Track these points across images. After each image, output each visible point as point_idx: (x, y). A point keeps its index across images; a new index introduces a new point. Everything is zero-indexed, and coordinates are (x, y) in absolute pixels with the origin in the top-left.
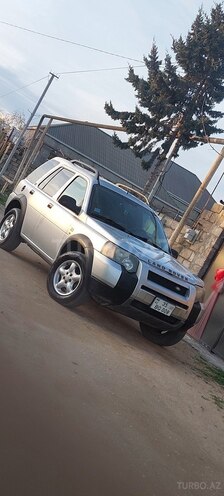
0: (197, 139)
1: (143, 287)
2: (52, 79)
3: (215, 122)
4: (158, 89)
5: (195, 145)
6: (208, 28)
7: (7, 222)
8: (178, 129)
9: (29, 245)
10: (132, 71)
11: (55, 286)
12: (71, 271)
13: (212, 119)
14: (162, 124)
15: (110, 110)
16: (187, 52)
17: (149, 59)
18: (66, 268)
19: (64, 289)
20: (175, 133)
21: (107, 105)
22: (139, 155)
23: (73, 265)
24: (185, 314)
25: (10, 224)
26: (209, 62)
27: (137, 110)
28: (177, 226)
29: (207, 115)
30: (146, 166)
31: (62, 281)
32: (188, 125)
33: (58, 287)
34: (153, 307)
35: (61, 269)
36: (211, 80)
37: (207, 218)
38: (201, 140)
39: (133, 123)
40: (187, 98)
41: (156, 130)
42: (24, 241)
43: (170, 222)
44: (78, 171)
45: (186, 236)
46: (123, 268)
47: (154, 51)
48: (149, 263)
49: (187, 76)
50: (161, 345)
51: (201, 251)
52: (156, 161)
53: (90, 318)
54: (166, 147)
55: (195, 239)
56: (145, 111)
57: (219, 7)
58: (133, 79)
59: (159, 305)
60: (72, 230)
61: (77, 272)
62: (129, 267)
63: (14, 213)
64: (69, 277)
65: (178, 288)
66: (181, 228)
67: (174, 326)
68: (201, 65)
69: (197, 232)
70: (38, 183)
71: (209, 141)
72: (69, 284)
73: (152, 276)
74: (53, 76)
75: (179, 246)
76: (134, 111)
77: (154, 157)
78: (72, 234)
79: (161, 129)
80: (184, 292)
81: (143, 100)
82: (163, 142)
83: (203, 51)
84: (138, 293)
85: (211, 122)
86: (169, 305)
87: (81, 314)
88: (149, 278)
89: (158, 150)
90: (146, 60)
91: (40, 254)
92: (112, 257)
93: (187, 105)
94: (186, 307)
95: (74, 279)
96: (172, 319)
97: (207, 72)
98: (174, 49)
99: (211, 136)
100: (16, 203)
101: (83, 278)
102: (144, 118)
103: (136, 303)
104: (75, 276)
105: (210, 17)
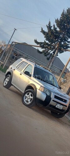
0: (64, 50)
1: (53, 101)
2: (15, 30)
3: (69, 44)
4: (51, 35)
5: (63, 52)
6: (66, 15)
7: (6, 79)
8: (57, 47)
9: (14, 87)
10: (42, 29)
11: (25, 100)
12: (29, 96)
13: (68, 44)
14: (52, 46)
15: (36, 41)
16: (60, 23)
17: (48, 26)
18: (28, 95)
19: (27, 102)
20: (57, 48)
21: (35, 40)
22: (46, 56)
23: (30, 94)
24: (66, 108)
25: (7, 80)
26: (66, 26)
27: (45, 41)
28: (59, 78)
29: (66, 43)
30: (48, 59)
31: (27, 99)
32: (61, 46)
33: (25, 101)
34: (56, 107)
35: (26, 95)
36: (67, 32)
37: (68, 75)
38: (65, 50)
39: (43, 45)
40: (60, 37)
41: (51, 47)
42: (12, 85)
43: (56, 76)
44: (29, 63)
45: (62, 81)
46: (46, 94)
47: (50, 23)
48: (54, 92)
49: (60, 30)
50: (58, 118)
51: (67, 86)
52: (51, 57)
53: (36, 111)
54: (54, 53)
55: (65, 82)
56: (47, 42)
57: (69, 9)
58: (43, 32)
59: (58, 106)
60: (29, 82)
61: (32, 96)
62: (48, 94)
63: (9, 76)
64: (29, 98)
65: (64, 100)
66: (60, 78)
67: (63, 112)
68: (64, 27)
69: (65, 80)
70: (16, 66)
71: (67, 50)
72: (29, 100)
73: (56, 97)
74: (15, 29)
75: (59, 84)
76: (44, 42)
77: (50, 56)
78: (29, 83)
79: (52, 47)
80: (65, 101)
81: (47, 38)
82: (53, 51)
83: (65, 23)
84: (52, 103)
85: (68, 45)
86: (61, 106)
87: (33, 109)
88: (55, 98)
89: (52, 53)
90: (47, 26)
91: (18, 90)
92: (43, 91)
93: (60, 39)
94: (66, 106)
95: (31, 98)
96: (62, 110)
97: (66, 29)
98: (56, 22)
99: (68, 49)
100: (9, 73)
101: (34, 98)
102: (47, 44)
103: (51, 106)
104: (31, 97)
105: (66, 12)
